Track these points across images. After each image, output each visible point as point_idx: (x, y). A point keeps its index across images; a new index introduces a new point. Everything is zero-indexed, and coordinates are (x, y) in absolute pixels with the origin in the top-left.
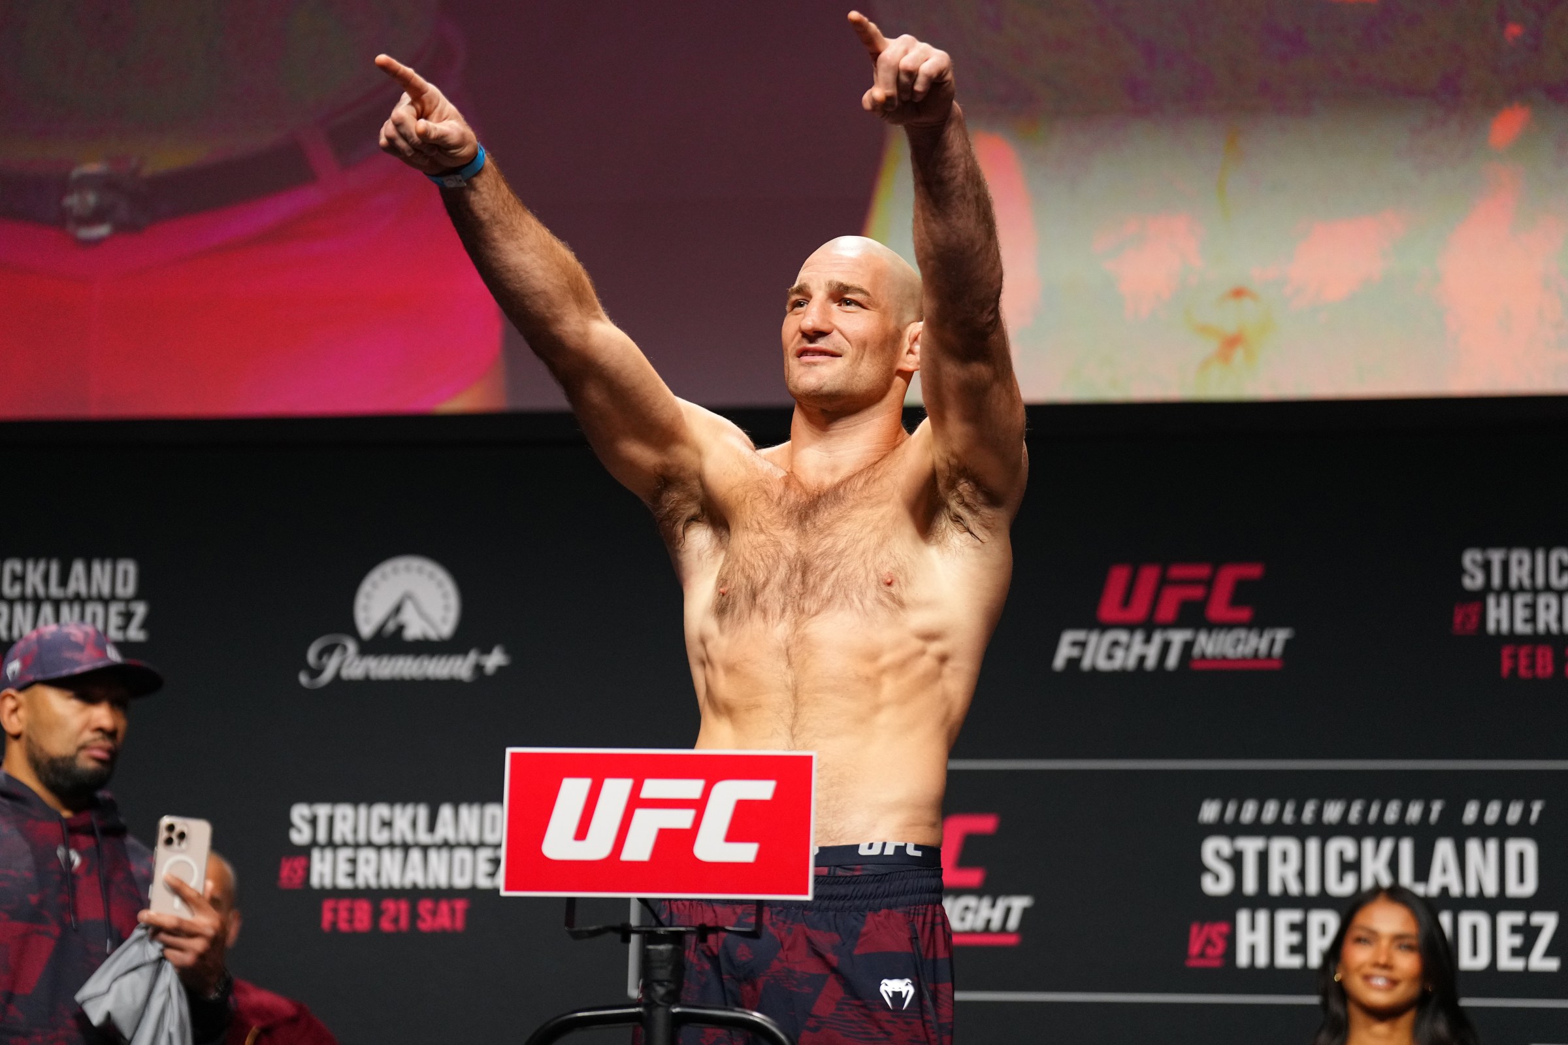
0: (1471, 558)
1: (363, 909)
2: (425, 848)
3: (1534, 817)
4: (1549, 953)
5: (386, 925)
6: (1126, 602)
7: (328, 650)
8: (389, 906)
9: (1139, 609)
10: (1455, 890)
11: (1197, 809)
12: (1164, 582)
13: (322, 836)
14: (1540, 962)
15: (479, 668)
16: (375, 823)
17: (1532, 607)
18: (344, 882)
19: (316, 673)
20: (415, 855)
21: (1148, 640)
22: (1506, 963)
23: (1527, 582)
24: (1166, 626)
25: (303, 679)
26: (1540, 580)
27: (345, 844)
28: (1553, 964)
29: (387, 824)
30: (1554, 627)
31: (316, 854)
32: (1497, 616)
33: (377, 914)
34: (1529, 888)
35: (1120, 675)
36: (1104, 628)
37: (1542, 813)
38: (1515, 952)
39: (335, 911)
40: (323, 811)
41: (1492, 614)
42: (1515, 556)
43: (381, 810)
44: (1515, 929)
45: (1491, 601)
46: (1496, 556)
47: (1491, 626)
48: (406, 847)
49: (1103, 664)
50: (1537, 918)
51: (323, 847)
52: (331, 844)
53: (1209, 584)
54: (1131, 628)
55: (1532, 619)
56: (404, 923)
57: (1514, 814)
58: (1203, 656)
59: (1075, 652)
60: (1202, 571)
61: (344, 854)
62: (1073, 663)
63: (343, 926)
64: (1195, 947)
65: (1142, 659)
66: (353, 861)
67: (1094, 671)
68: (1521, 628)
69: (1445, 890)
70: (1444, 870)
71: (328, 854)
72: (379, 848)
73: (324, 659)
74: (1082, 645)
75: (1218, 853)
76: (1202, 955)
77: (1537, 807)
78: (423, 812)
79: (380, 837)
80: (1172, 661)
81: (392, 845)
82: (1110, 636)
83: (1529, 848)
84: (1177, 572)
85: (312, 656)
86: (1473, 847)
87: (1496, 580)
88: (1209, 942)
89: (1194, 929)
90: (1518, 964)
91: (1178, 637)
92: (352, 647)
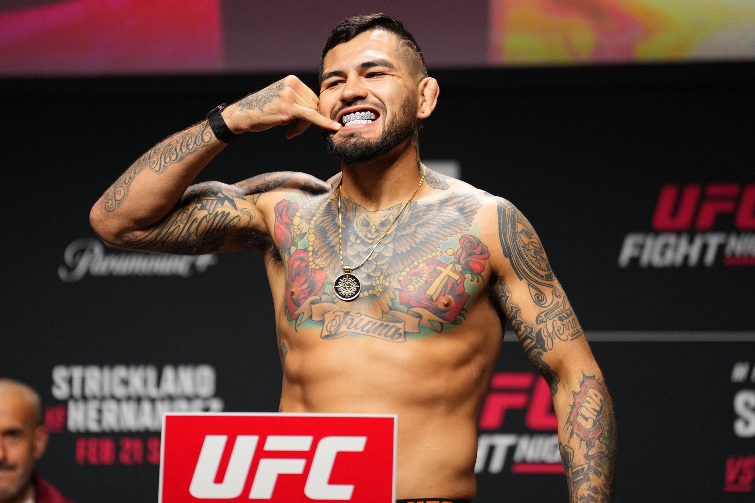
1: (108, 447)
2: (153, 401)
5: (125, 458)
6: (675, 212)
7: (80, 253)
8: (127, 444)
9: (684, 218)
11: (730, 371)
12: (702, 199)
13: (77, 391)
15: (193, 267)
16: (116, 381)
18: (93, 427)
19: (71, 269)
20: (146, 406)
21: (691, 241)
24: (705, 231)
25: (62, 274)
27: (94, 397)
29: (125, 382)
31: (72, 406)
33: (118, 449)
35: (671, 270)
36: (657, 232)
39: (87, 449)
40: (77, 372)
43: (121, 372)
48: (139, 400)
49: (657, 261)
51: (76, 400)
52: (84, 398)
53: (738, 200)
54: (679, 233)
56: (138, 456)
58: (733, 255)
59: (635, 253)
60: (732, 190)
61: (93, 405)
62: (635, 261)
63: (93, 459)
64: (731, 476)
65: (686, 258)
66: (100, 411)
67: (650, 267)
71: (81, 405)
72: (118, 400)
73: (77, 258)
74: (641, 247)
75: (747, 404)
76: (736, 481)
78: (151, 373)
79: (120, 391)
80: (710, 257)
81: (129, 398)
82: (661, 240)
84: (713, 190)
85: (68, 256)
88: (741, 473)
89: (730, 463)
91: (714, 241)
92: (98, 250)
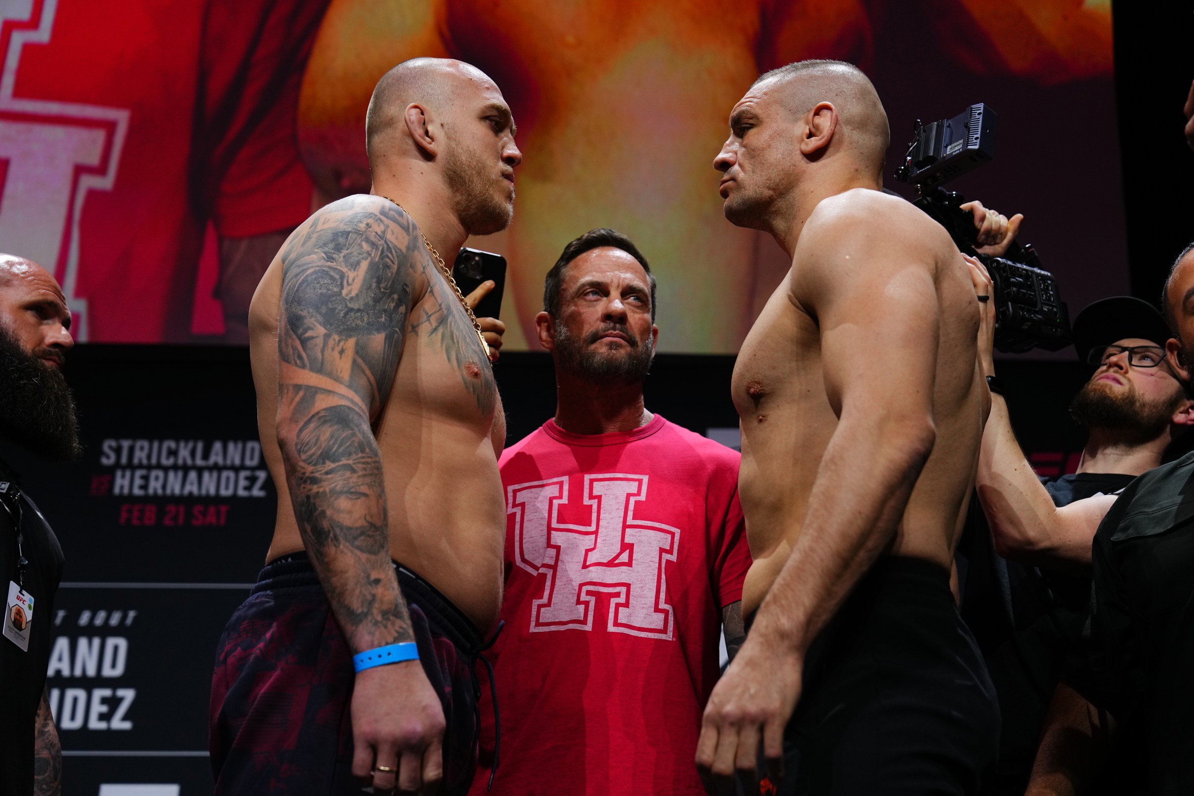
0: (108, 445)
3: (129, 621)
4: (125, 718)
10: (66, 672)
14: (118, 723)
17: (146, 478)
22: (95, 724)
23: (145, 461)
26: (154, 461)
28: (127, 725)
30: (160, 492)
32: (122, 483)
34: (119, 671)
37: (135, 619)
38: (102, 717)
41: (119, 481)
42: (139, 444)
44: (104, 701)
45: (119, 474)
46: (126, 444)
47: (117, 490)
50: (121, 693)
55: (144, 487)
57: (115, 620)
68: (137, 491)
69: (58, 672)
70: (60, 659)
77: (132, 614)
83: (122, 643)
86: (83, 642)
87: (124, 460)
90: (103, 725)
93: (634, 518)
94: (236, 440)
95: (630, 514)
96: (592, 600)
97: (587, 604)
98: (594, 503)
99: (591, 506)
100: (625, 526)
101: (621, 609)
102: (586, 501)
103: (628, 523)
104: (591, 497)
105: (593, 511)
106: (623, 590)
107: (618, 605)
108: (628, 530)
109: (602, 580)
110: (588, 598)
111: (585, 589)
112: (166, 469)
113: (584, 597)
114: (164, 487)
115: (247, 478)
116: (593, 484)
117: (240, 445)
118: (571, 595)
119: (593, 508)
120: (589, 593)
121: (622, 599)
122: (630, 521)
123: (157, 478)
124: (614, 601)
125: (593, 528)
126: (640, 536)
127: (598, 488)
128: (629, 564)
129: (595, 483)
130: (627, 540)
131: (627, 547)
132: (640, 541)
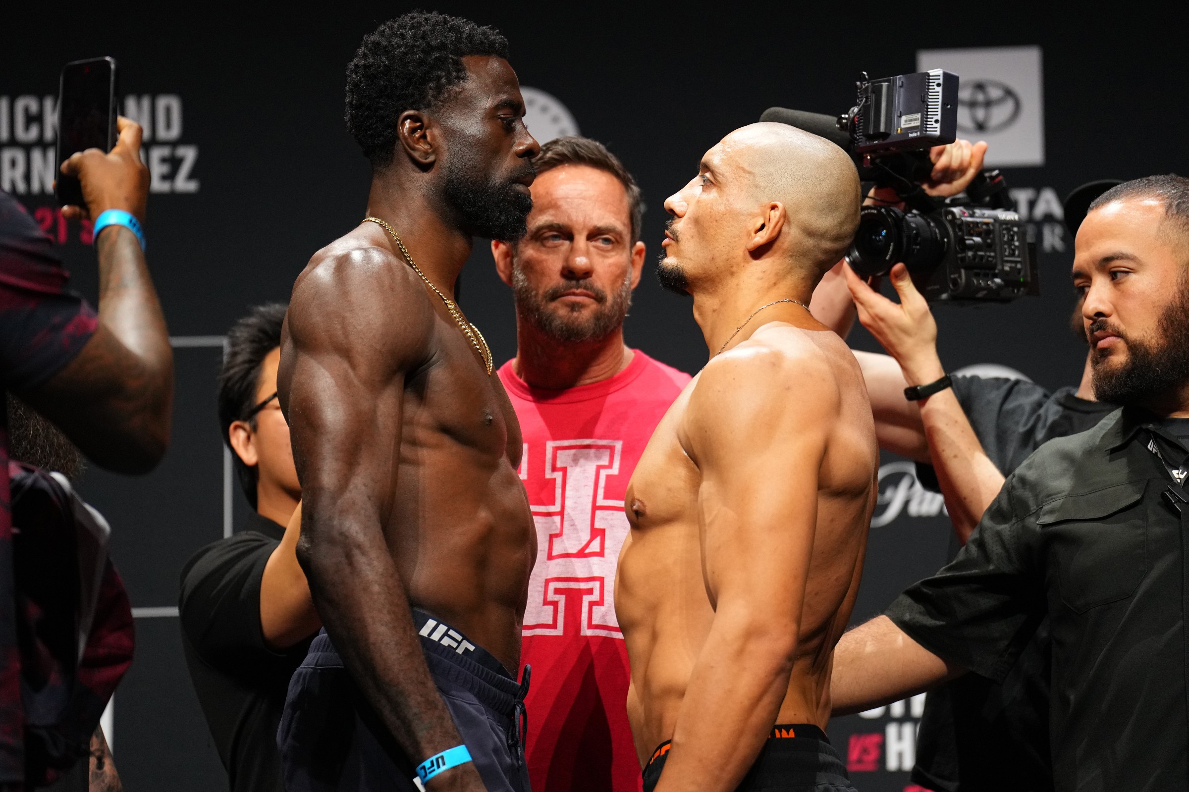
93: (606, 497)
94: (139, 96)
95: (601, 492)
96: (562, 599)
97: (555, 604)
98: (558, 476)
99: (554, 480)
100: (595, 508)
101: (594, 608)
102: (548, 475)
103: (598, 504)
104: (554, 469)
105: (556, 486)
106: (596, 585)
107: (592, 604)
108: (598, 512)
109: (572, 574)
110: (556, 598)
111: (552, 586)
112: (27, 148)
113: (551, 596)
114: (27, 177)
115: (164, 160)
116: (556, 453)
117: (146, 103)
118: (537, 593)
119: (557, 482)
120: (557, 591)
121: (595, 597)
122: (601, 501)
123: (13, 163)
124: (586, 599)
125: (556, 508)
126: (612, 519)
127: (563, 459)
128: (601, 554)
129: (559, 452)
130: (598, 525)
131: (597, 533)
132: (612, 526)
